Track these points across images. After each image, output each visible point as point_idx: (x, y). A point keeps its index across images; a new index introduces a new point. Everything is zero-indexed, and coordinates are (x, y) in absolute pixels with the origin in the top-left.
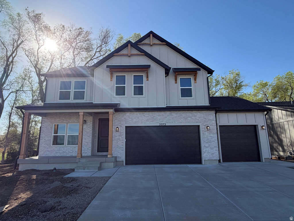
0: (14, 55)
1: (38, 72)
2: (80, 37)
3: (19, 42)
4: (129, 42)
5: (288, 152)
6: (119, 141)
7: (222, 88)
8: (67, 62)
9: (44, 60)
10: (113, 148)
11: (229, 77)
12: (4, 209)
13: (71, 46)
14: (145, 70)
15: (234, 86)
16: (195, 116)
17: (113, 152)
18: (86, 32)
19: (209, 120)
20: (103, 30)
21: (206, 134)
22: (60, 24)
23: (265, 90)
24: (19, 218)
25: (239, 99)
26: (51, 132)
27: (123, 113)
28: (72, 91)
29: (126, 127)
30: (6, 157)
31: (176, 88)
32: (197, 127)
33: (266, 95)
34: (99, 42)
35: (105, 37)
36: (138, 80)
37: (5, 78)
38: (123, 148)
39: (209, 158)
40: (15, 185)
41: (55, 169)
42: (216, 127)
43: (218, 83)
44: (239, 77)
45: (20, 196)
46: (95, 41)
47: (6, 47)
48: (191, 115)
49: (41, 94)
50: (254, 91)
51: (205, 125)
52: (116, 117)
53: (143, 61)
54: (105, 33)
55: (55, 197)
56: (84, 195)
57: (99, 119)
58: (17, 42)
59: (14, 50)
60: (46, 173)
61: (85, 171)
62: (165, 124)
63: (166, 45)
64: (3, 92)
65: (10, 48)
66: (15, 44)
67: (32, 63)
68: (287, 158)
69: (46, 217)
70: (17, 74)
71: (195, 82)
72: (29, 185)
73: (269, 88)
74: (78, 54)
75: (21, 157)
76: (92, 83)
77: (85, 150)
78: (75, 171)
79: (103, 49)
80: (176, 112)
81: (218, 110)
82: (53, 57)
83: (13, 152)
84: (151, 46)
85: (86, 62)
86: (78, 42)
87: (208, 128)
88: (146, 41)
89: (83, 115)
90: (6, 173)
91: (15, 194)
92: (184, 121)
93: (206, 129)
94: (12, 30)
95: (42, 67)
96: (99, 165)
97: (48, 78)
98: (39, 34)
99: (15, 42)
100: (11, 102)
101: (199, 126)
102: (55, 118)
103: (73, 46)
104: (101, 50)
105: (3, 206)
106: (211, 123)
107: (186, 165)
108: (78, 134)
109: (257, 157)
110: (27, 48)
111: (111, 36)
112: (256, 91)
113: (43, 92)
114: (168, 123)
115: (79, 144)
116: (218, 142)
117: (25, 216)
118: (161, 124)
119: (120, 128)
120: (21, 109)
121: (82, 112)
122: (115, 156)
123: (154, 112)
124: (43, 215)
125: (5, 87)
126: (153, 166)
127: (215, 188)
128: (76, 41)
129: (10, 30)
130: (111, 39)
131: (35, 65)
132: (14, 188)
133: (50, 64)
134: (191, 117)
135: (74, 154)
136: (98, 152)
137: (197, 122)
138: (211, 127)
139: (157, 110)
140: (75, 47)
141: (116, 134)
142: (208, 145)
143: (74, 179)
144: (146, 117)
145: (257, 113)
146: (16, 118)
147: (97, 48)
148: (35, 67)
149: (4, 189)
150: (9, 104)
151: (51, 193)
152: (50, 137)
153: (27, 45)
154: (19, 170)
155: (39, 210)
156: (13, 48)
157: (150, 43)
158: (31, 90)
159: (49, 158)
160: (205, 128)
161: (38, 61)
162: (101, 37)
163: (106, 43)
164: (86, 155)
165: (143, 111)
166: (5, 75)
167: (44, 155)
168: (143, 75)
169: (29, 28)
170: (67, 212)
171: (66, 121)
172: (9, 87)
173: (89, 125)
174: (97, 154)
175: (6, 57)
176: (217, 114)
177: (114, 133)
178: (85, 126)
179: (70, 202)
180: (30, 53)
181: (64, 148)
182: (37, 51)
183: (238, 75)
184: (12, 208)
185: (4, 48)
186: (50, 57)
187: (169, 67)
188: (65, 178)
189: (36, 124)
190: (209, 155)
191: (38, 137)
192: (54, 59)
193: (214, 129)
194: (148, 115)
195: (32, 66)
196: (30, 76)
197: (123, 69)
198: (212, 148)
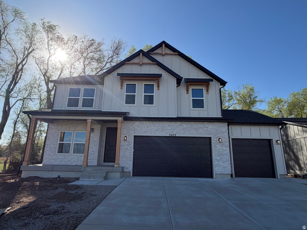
0: (24, 63)
1: (47, 80)
2: (92, 48)
3: (30, 50)
4: (141, 51)
5: (305, 171)
6: (127, 151)
7: (235, 102)
8: (77, 71)
9: (54, 69)
10: (120, 158)
11: (243, 91)
12: (6, 210)
13: (82, 56)
14: (157, 79)
15: (248, 101)
16: (206, 128)
17: (120, 162)
18: (98, 44)
19: (221, 132)
20: (116, 41)
21: (217, 146)
22: (73, 35)
23: (280, 107)
24: (21, 219)
25: (252, 112)
26: (57, 140)
27: (132, 122)
28: (81, 98)
29: (134, 136)
30: (8, 167)
31: (188, 98)
32: (209, 139)
33: (281, 111)
34: (111, 53)
35: (116, 49)
36: (149, 89)
37: (12, 85)
38: (131, 158)
39: (220, 172)
40: (18, 190)
41: (59, 177)
42: (228, 139)
43: (231, 98)
44: (253, 92)
45: (22, 200)
46: (107, 52)
47: (17, 55)
48: (202, 126)
49: (48, 102)
50: (269, 108)
51: (217, 137)
52: (125, 126)
53: (155, 70)
54: (117, 44)
55: (59, 202)
56: (88, 202)
57: (107, 128)
58: (28, 51)
59: (24, 58)
60: (49, 181)
61: (90, 180)
62: (175, 134)
63: (179, 55)
64: (10, 100)
65: (21, 56)
66: (26, 52)
67: (41, 71)
68: (304, 176)
69: (48, 220)
70: (26, 81)
71: (208, 94)
72: (31, 190)
73: (285, 105)
74: (88, 64)
75: (24, 164)
76: (101, 92)
77: (91, 159)
78: (80, 179)
79: (114, 60)
80: (187, 123)
81: (231, 122)
82: (63, 66)
83: (15, 162)
84: (163, 55)
85: (96, 72)
86: (89, 52)
87: (220, 140)
88: (158, 51)
89: (91, 123)
90: (8, 180)
91: (17, 198)
92: (195, 132)
93: (218, 141)
94: (24, 39)
95: (51, 75)
96: (105, 175)
97: (57, 85)
98: (51, 43)
99: (26, 50)
100: (17, 110)
101: (210, 138)
102: (61, 125)
103: (84, 56)
104: (112, 61)
105: (5, 208)
106: (223, 135)
107: (196, 178)
108: (85, 143)
109: (272, 173)
110: (37, 56)
111: (123, 47)
112: (271, 108)
113: (51, 101)
114: (178, 133)
115: (85, 152)
116: (230, 155)
117: (27, 218)
118: (171, 135)
119: (129, 137)
120: (28, 114)
121: (90, 119)
122: (122, 166)
123: (164, 122)
124: (46, 218)
125: (12, 94)
126: (161, 178)
127: (226, 200)
128: (88, 51)
129: (22, 38)
130: (123, 50)
131: (45, 74)
132: (17, 193)
133: (59, 73)
134: (203, 129)
135: (79, 164)
136: (104, 162)
137: (208, 134)
138: (223, 139)
139: (168, 120)
140: (86, 57)
141: (124, 143)
142: (220, 159)
143: (78, 187)
144: (156, 127)
145: (272, 126)
146: (22, 126)
147: (108, 59)
148: (44, 76)
149: (6, 193)
150: (15, 112)
151: (54, 199)
152: (55, 144)
153: (37, 54)
154: (22, 177)
155: (41, 213)
156: (24, 55)
157: (162, 53)
158: (40, 98)
159: (53, 166)
160: (216, 140)
161: (48, 69)
162: (113, 48)
163: (118, 54)
164: (91, 165)
165: (153, 121)
166: (14, 82)
167: (48, 164)
168: (154, 84)
169: (41, 37)
170: (71, 215)
171: (73, 128)
172: (16, 95)
173: (96, 133)
174: (104, 165)
175: (15, 64)
176: (230, 127)
177: (122, 143)
178: (92, 135)
179: (74, 207)
180: (40, 62)
181: (69, 156)
182: (47, 60)
183: (252, 90)
184: (14, 211)
185: (15, 55)
186: (60, 66)
187: (181, 77)
188: (70, 186)
189: (41, 134)
190: (220, 169)
191: (42, 147)
192: (64, 68)
193: (226, 142)
194: (158, 125)
195: (42, 74)
196: (40, 84)
197: (134, 77)
198: (224, 162)
